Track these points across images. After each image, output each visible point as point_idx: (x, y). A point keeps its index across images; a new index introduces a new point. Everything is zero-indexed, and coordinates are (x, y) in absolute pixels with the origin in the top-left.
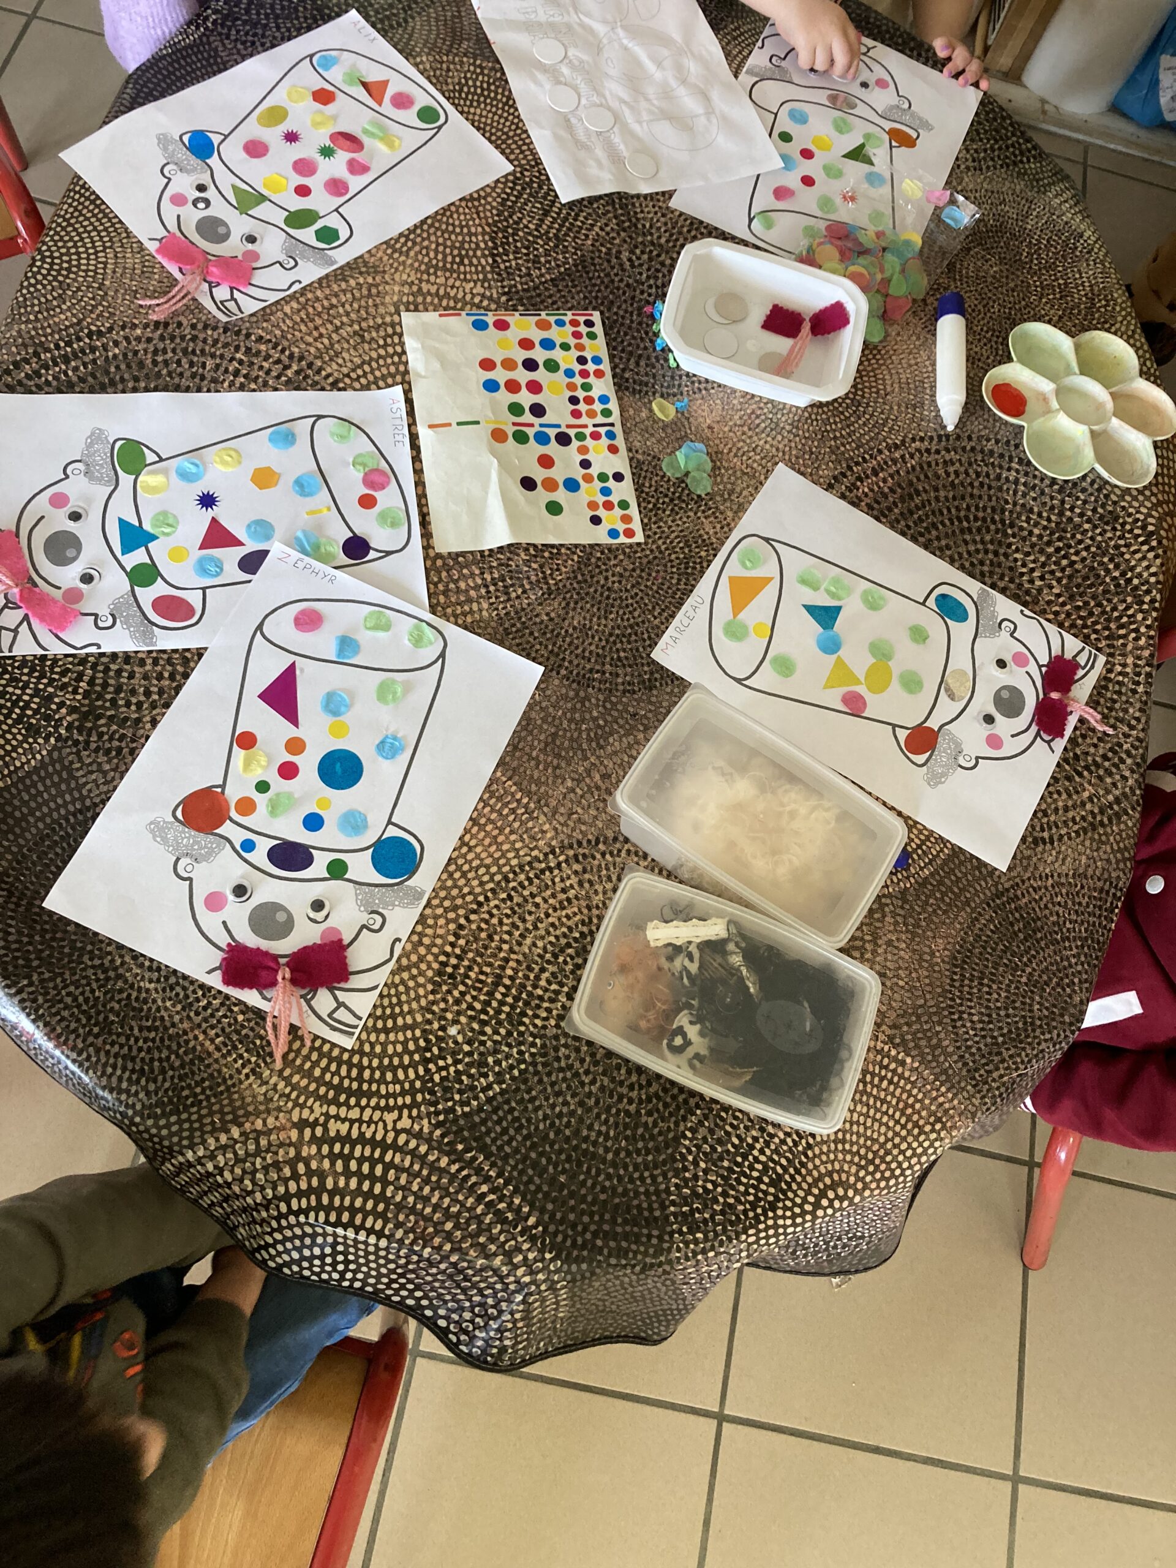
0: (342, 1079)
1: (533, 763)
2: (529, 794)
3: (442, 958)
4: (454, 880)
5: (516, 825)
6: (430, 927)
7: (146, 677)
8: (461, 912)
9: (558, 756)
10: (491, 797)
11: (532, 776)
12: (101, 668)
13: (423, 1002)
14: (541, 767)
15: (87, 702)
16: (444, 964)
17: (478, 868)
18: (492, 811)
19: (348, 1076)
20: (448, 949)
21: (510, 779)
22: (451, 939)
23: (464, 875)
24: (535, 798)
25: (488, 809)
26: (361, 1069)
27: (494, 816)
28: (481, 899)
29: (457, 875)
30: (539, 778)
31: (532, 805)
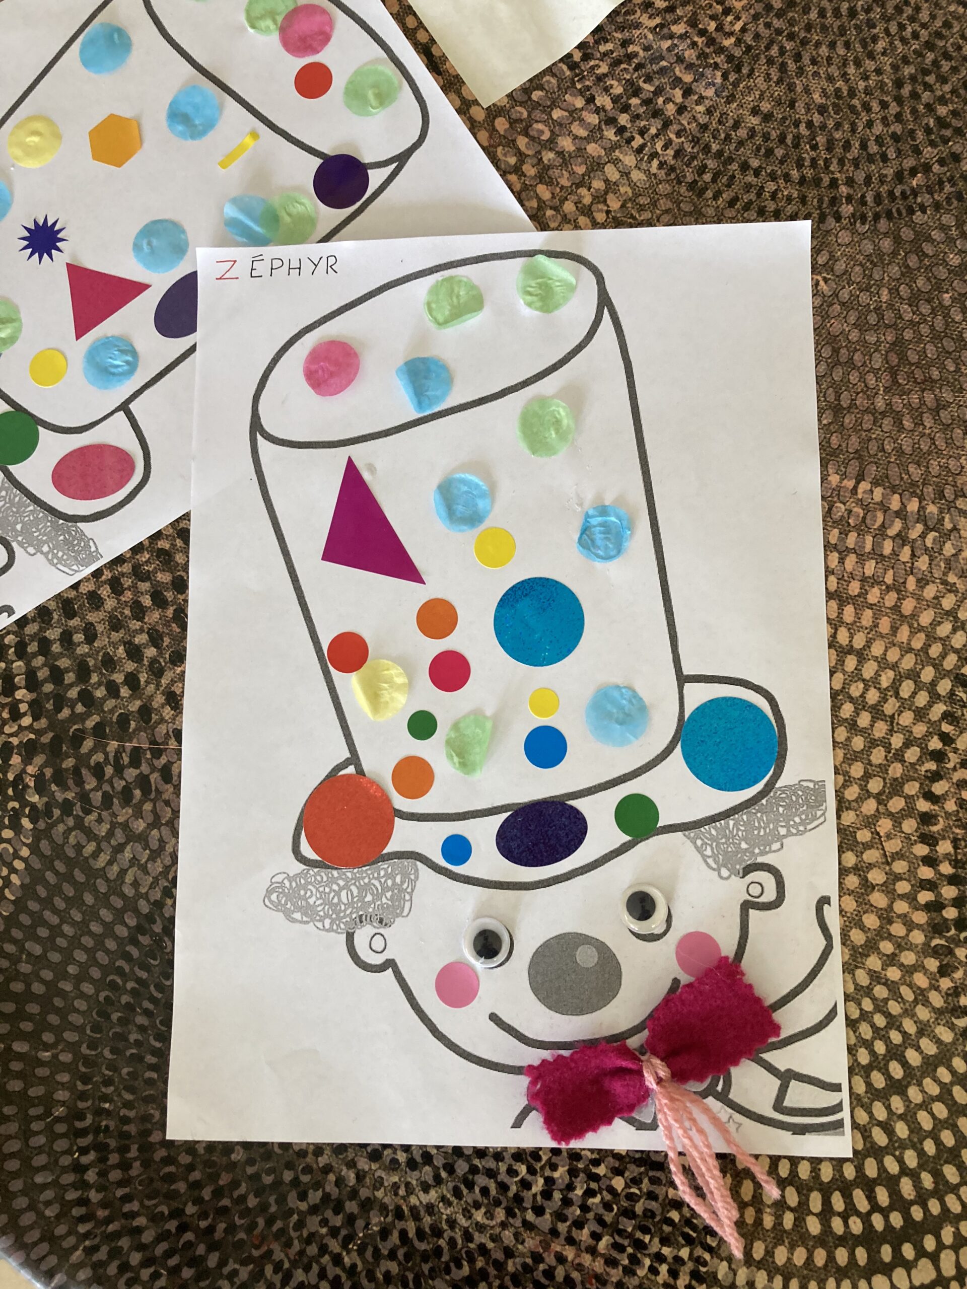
0: (866, 1219)
1: (887, 423)
2: (912, 489)
3: (925, 897)
4: (863, 732)
5: (923, 563)
6: (867, 846)
7: (115, 624)
8: (911, 788)
9: (928, 383)
10: (844, 533)
11: (900, 452)
12: (33, 648)
13: (937, 1000)
14: (907, 424)
15: (43, 723)
16: (935, 907)
17: (895, 687)
18: (862, 558)
19: (875, 1207)
20: (926, 873)
21: (860, 478)
22: (921, 850)
23: (877, 712)
24: (929, 490)
25: (851, 560)
26: (891, 1183)
27: (870, 567)
28: (935, 744)
29: (864, 720)
30: (916, 448)
31: (932, 509)
